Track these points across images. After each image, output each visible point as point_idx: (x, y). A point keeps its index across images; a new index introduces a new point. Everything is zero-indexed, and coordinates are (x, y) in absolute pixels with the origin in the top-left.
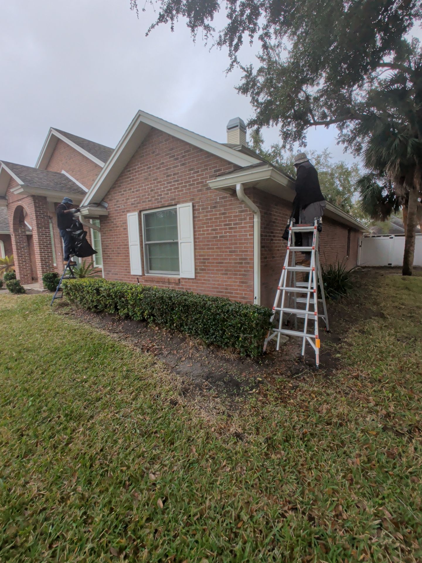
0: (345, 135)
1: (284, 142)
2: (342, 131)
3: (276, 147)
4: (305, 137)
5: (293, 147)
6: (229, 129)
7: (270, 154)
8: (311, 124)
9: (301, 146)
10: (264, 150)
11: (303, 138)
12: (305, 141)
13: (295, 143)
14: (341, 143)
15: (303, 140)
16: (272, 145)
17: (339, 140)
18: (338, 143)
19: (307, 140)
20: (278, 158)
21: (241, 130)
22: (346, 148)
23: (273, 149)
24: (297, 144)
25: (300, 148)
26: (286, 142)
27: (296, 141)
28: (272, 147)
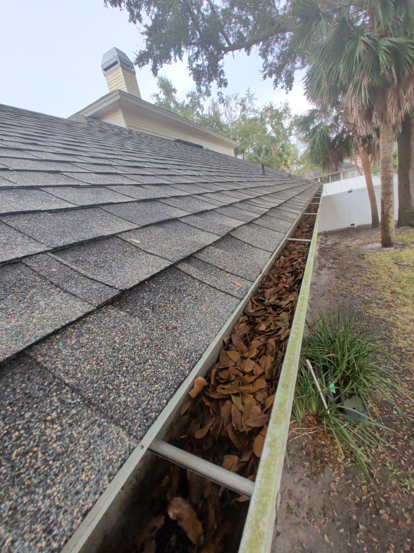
0: (271, 65)
1: (197, 84)
2: (266, 60)
3: (191, 95)
4: (222, 72)
5: (211, 89)
6: (106, 70)
7: (187, 106)
8: (226, 50)
9: (220, 86)
10: (179, 102)
11: (220, 75)
12: (224, 78)
13: (211, 84)
14: (267, 76)
15: (222, 77)
16: (187, 93)
17: (265, 73)
18: (265, 77)
19: (227, 76)
20: (198, 109)
21: (123, 68)
22: (276, 82)
23: (190, 98)
24: (214, 84)
25: (219, 89)
26: (201, 84)
27: (212, 80)
28: (188, 96)
